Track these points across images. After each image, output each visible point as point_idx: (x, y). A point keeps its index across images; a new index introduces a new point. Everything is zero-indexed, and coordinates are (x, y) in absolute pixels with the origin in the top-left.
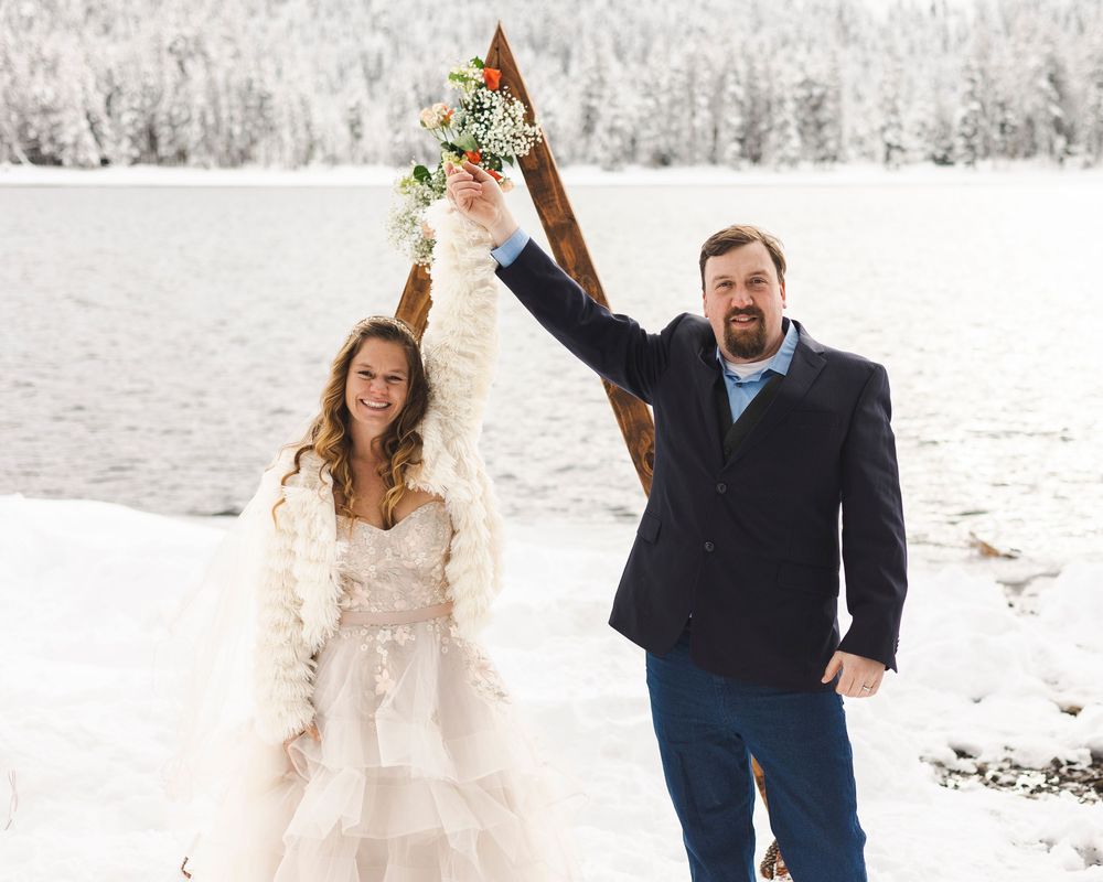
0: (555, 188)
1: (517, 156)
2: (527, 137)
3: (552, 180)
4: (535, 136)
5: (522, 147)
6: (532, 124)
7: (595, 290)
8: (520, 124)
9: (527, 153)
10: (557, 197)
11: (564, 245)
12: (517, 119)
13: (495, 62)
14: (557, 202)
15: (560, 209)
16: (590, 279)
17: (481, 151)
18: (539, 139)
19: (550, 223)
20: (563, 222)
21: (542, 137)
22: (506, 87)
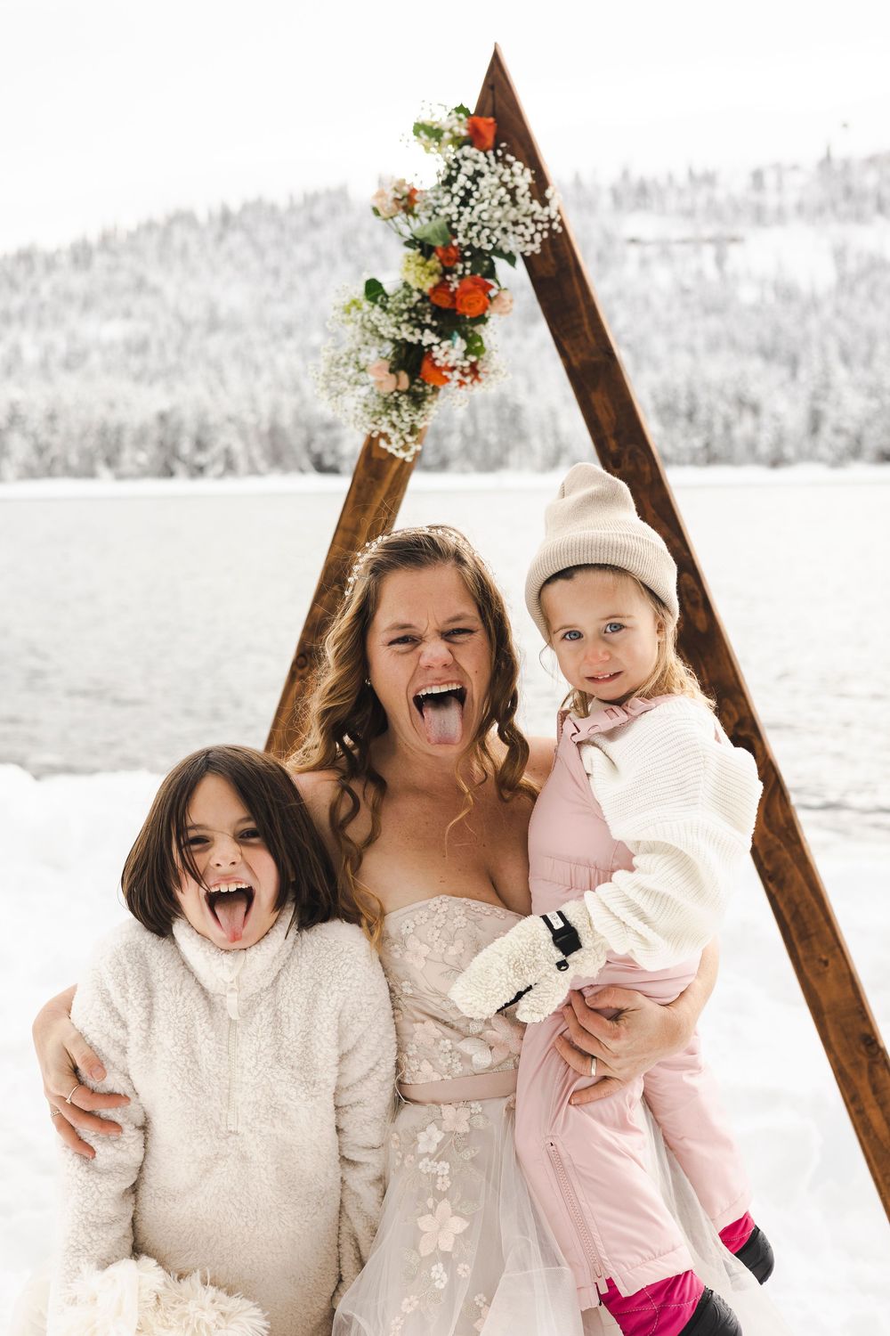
0: (582, 306)
1: (522, 254)
2: (535, 222)
3: (579, 292)
4: (551, 221)
5: (528, 238)
6: (545, 203)
7: (647, 469)
8: (524, 202)
9: (536, 248)
10: (586, 320)
11: (597, 398)
12: (519, 192)
13: (488, 109)
14: (587, 328)
15: (591, 339)
16: (639, 451)
17: (455, 242)
18: (555, 226)
19: (575, 363)
20: (594, 359)
21: (561, 223)
22: (503, 145)
